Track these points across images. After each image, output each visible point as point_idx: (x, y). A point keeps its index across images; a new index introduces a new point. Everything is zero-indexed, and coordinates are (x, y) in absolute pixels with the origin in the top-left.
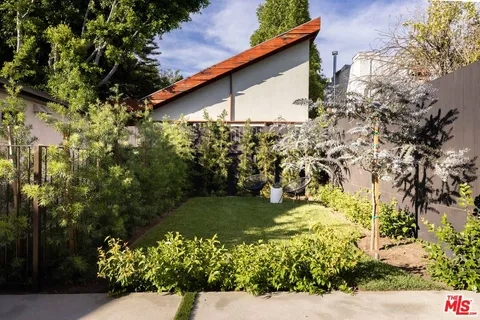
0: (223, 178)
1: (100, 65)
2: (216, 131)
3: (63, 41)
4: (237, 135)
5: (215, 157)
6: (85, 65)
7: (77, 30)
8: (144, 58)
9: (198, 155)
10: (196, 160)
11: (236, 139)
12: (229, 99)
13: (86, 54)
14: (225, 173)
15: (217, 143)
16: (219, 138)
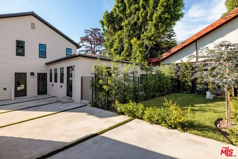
0: (189, 86)
1: (145, 48)
2: (186, 67)
3: (135, 43)
4: (197, 68)
5: (185, 77)
6: (140, 49)
7: (139, 38)
8: (170, 39)
9: (179, 77)
10: (178, 78)
11: (196, 69)
12: (196, 52)
13: (141, 45)
14: (190, 84)
15: (186, 72)
16: (188, 69)
